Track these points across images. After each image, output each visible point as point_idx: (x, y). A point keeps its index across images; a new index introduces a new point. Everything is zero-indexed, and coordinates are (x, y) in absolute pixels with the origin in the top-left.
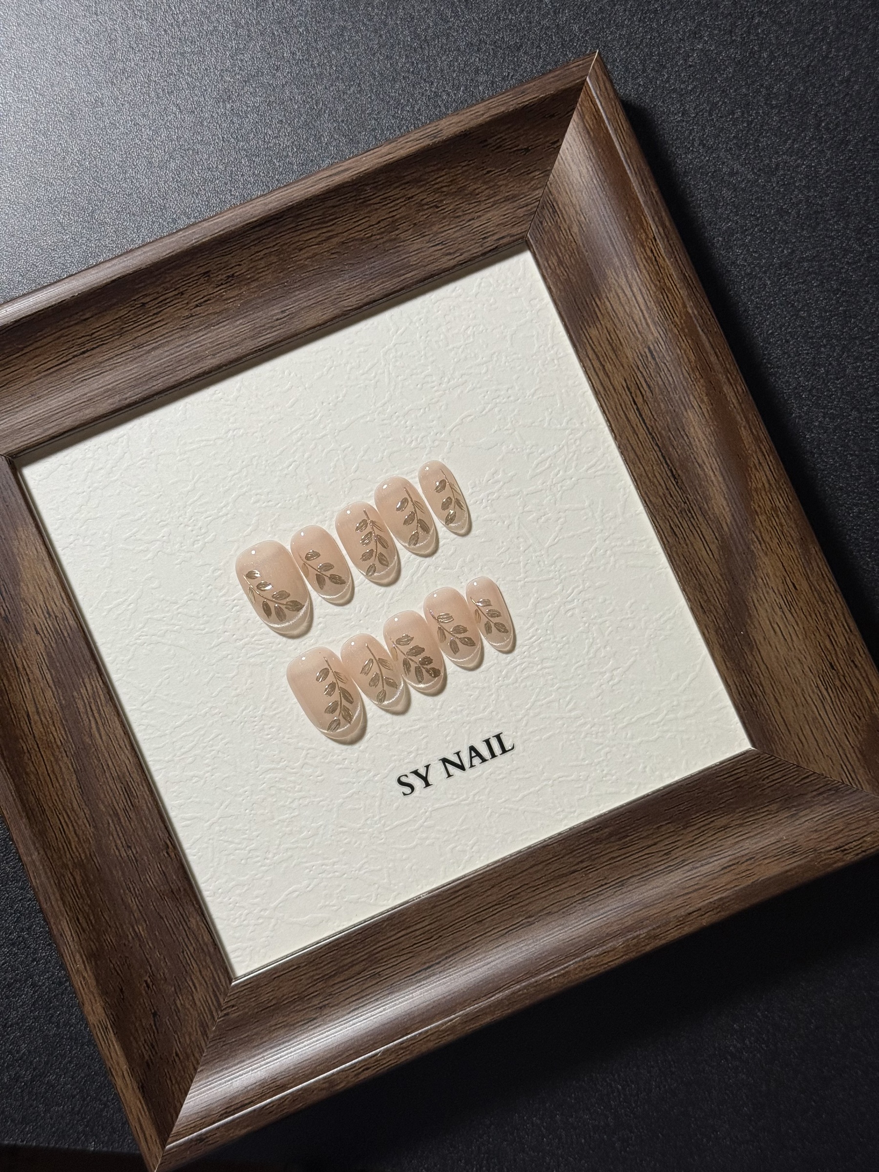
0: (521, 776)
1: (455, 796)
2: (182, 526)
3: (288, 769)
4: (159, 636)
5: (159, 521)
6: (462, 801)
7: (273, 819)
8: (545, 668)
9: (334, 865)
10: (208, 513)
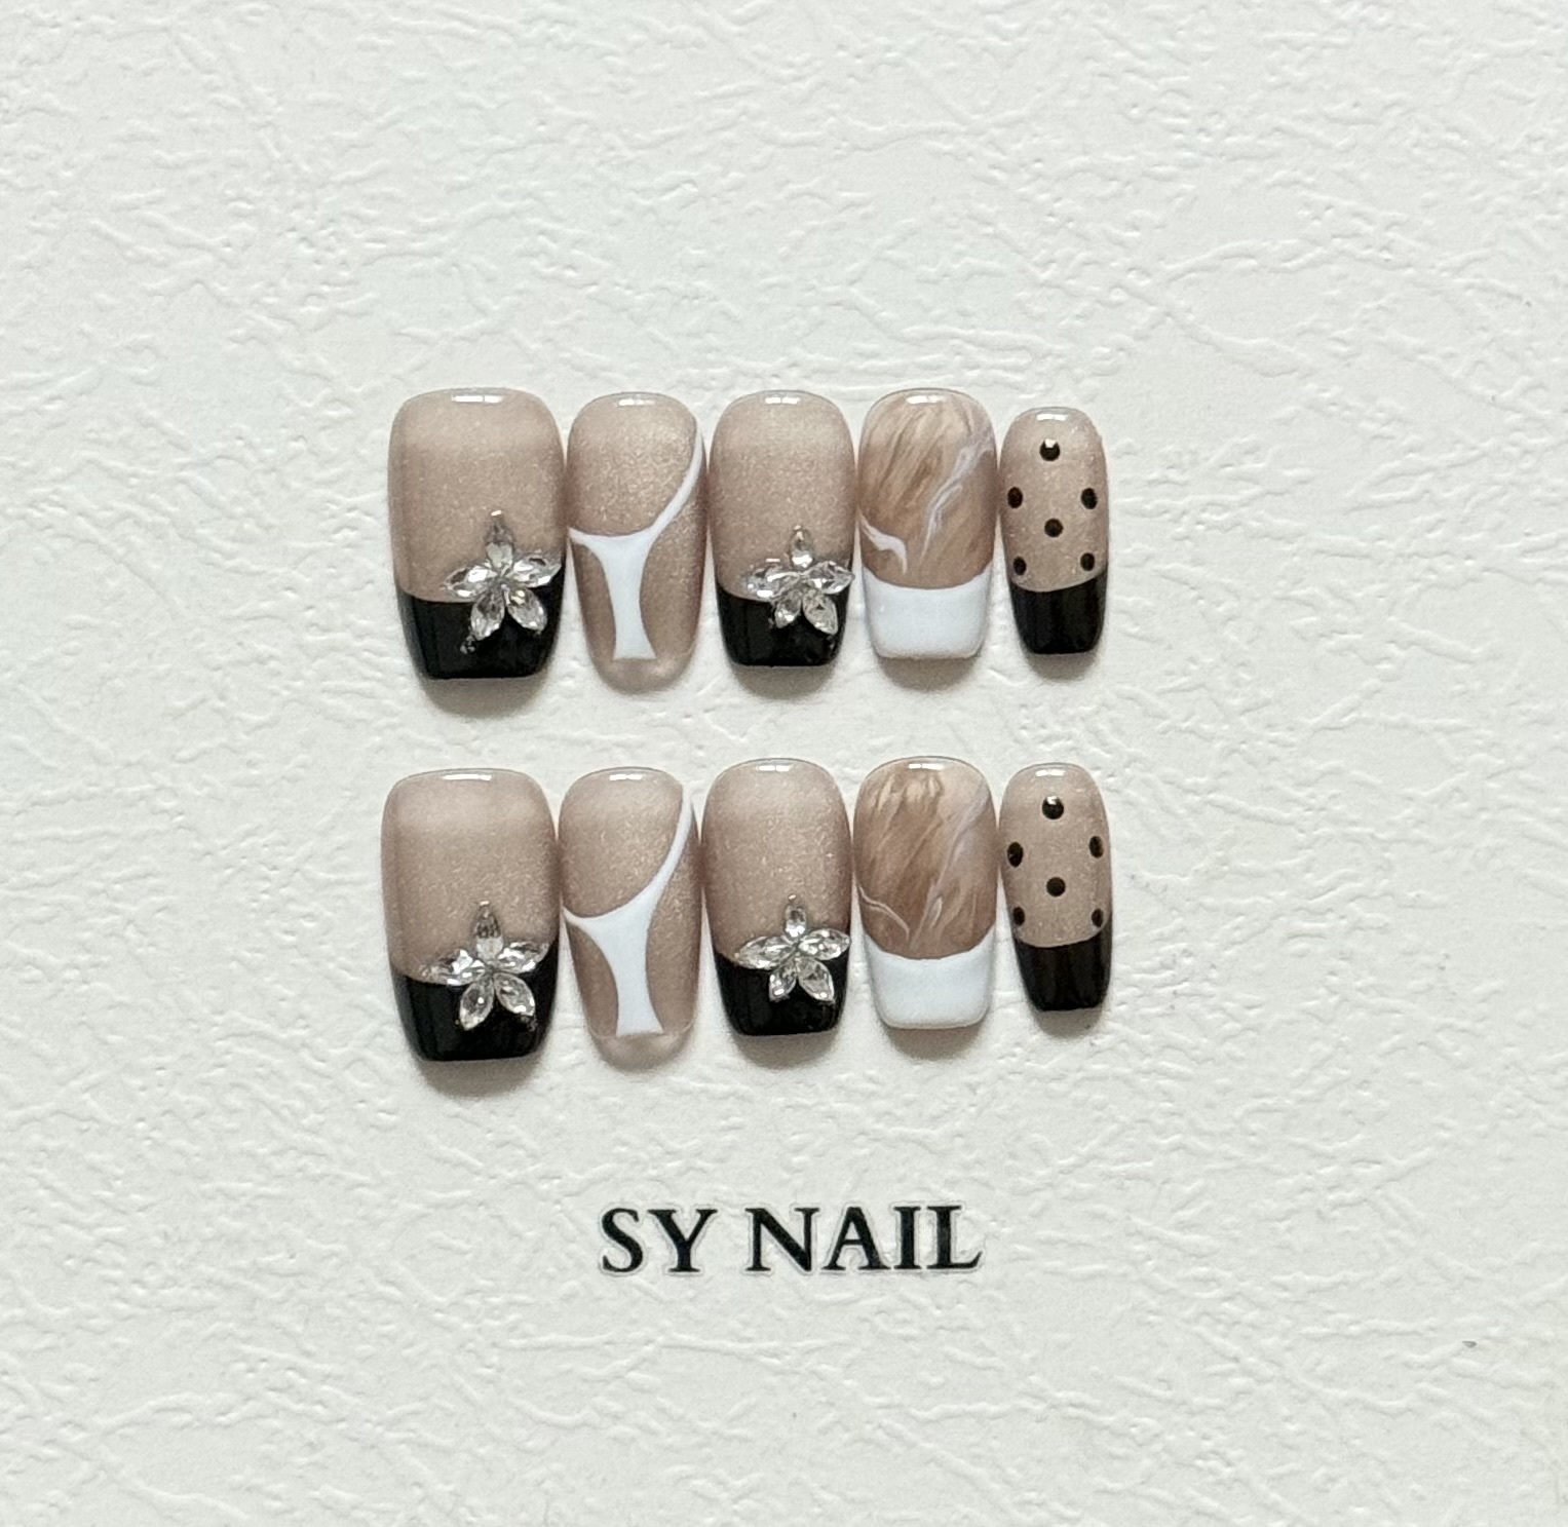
0: (961, 1355)
1: (750, 1332)
2: (292, 235)
3: (305, 1054)
4: (96, 525)
5: (229, 192)
6: (763, 1352)
7: (204, 1178)
8: (1166, 1074)
9: (323, 1382)
10: (381, 229)
